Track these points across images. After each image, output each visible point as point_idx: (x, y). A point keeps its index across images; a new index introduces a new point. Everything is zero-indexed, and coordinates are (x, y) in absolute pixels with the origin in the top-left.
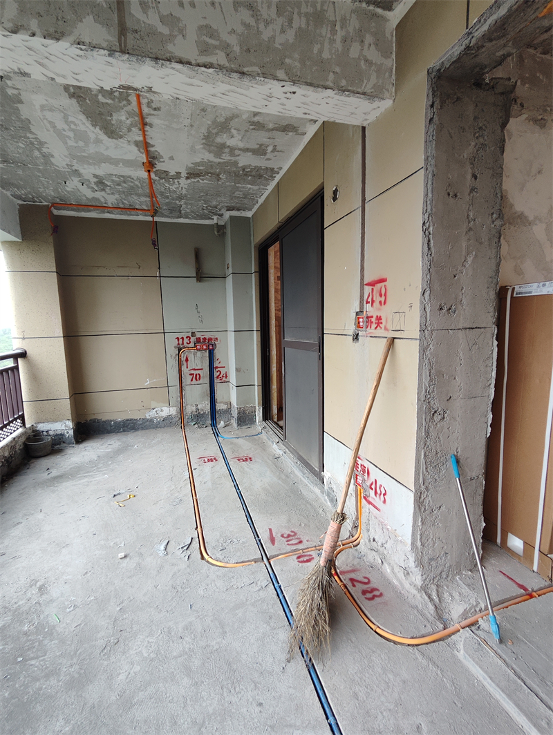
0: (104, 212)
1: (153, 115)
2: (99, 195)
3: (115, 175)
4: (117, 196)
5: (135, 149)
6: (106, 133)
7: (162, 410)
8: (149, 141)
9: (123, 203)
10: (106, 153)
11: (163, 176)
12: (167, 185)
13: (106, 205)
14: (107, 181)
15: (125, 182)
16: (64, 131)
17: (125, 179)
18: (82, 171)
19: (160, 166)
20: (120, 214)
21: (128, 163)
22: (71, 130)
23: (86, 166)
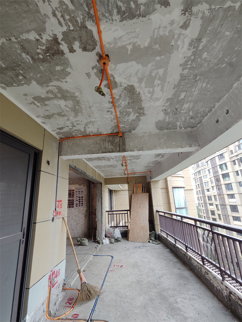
1: (109, 108)
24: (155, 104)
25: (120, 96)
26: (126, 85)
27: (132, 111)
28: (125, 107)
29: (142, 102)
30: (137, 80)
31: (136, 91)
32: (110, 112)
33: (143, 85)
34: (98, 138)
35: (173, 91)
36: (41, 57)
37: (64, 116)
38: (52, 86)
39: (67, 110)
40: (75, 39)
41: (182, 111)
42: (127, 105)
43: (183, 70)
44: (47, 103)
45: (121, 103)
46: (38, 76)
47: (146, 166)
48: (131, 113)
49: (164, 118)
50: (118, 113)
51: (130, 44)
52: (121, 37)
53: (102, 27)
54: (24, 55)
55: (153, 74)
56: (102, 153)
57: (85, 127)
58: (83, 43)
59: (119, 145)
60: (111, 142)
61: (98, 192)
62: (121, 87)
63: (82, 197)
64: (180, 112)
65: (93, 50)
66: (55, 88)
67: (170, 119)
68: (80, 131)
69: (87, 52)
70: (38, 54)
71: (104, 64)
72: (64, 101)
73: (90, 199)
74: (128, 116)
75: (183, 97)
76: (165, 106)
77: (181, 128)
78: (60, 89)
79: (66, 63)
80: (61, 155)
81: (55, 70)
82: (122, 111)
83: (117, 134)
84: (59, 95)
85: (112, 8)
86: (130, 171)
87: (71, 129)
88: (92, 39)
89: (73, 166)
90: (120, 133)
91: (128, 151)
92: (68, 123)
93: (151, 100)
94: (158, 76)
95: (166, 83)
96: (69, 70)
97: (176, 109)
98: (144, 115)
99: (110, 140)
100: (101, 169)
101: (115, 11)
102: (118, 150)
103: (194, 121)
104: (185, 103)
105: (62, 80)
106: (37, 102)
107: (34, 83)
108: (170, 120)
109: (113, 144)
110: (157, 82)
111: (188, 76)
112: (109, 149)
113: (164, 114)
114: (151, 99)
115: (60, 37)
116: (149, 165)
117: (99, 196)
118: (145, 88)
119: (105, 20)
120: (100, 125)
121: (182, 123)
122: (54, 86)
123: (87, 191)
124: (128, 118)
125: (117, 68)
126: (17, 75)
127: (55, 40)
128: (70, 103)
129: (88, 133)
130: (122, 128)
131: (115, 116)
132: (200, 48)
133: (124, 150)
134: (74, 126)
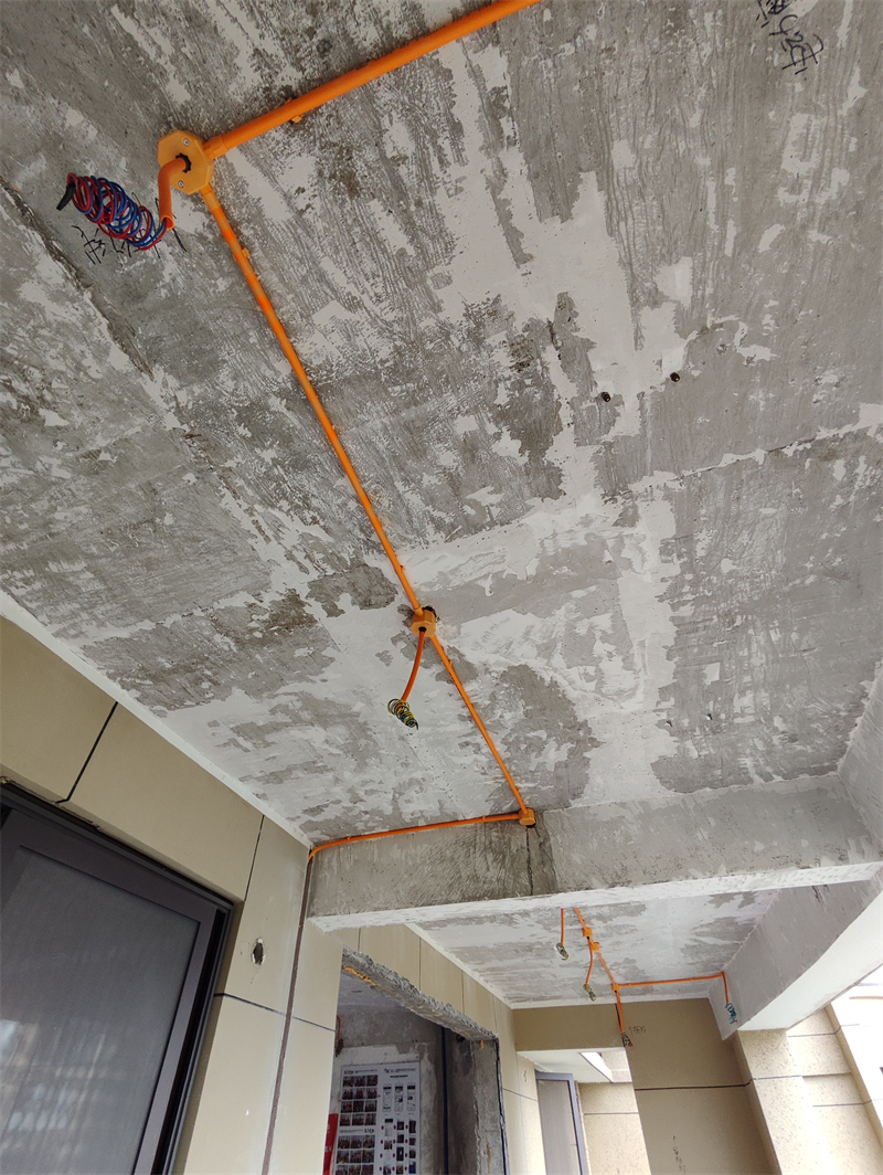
6: (533, 674)
24: (622, 708)
25: (493, 697)
26: (502, 669)
27: (549, 736)
28: (518, 727)
29: (575, 708)
30: (535, 652)
31: (542, 679)
32: (470, 746)
33: (558, 660)
34: (449, 835)
35: (672, 665)
36: (258, 635)
37: (324, 770)
38: (286, 694)
39: (331, 754)
40: (339, 590)
41: (738, 720)
42: (523, 720)
43: (674, 607)
44: (270, 738)
45: (501, 717)
46: (250, 676)
47: (687, 947)
48: (545, 743)
49: (678, 748)
50: (500, 748)
51: (486, 576)
52: (456, 569)
53: (403, 559)
54: (218, 638)
55: (582, 630)
56: (466, 898)
57: (394, 799)
58: (360, 594)
59: (529, 862)
60: (494, 851)
61: (482, 1094)
62: (488, 675)
63: (412, 1125)
64: (731, 724)
65: (388, 603)
66: (293, 698)
67: (702, 748)
68: (380, 813)
69: (372, 611)
70: (252, 630)
71: (423, 629)
72: (320, 729)
73: (451, 1139)
74: (539, 754)
75: (717, 678)
76: (661, 710)
77: (768, 777)
78: (308, 701)
79: (323, 640)
80: (313, 915)
81: (293, 659)
82: (511, 740)
83: (514, 817)
84: (306, 715)
85: (421, 523)
86: (622, 971)
87: (350, 809)
88: (384, 583)
89: (362, 956)
90: (525, 812)
91: (565, 891)
92: (338, 792)
93: (602, 698)
94: (598, 634)
95: (635, 647)
96: (329, 652)
97: (709, 715)
98: (596, 744)
99: (491, 843)
100: (488, 965)
101: (430, 528)
102: (526, 887)
103: (809, 749)
104: (737, 695)
105: (311, 678)
106: (245, 739)
107: (237, 692)
108: (704, 753)
109: (504, 857)
110: (600, 648)
111: (703, 621)
112: (491, 882)
113: (672, 735)
114: (603, 695)
115: (303, 592)
116: (702, 939)
117: (489, 1126)
118: (569, 667)
119: (409, 545)
120: (447, 789)
121: (760, 760)
122: (291, 694)
123: (435, 1085)
124: (540, 760)
125: (462, 630)
126: (198, 681)
127: (294, 599)
128: (340, 733)
129: (408, 818)
130: (528, 793)
131: (492, 758)
132: (701, 553)
133: (551, 888)
134: (356, 800)
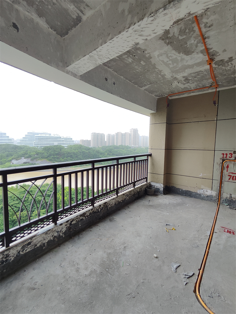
0: (190, 93)
1: (209, 30)
2: (186, 86)
3: (193, 73)
4: (195, 83)
5: (201, 55)
6: (185, 54)
7: (207, 191)
8: (208, 47)
9: (199, 86)
10: (186, 64)
11: (220, 63)
12: (224, 68)
13: (191, 89)
14: (189, 77)
15: (198, 75)
16: (167, 62)
17: (198, 73)
18: (178, 77)
19: (217, 59)
20: (199, 92)
21: (198, 64)
22: (170, 60)
23: (179, 74)
24: (159, 52)
25: (197, 46)
26: (193, 54)
29: (172, 48)
31: (183, 53)
45: (195, 41)
48: (179, 35)
50: (196, 29)
82: (192, 33)
